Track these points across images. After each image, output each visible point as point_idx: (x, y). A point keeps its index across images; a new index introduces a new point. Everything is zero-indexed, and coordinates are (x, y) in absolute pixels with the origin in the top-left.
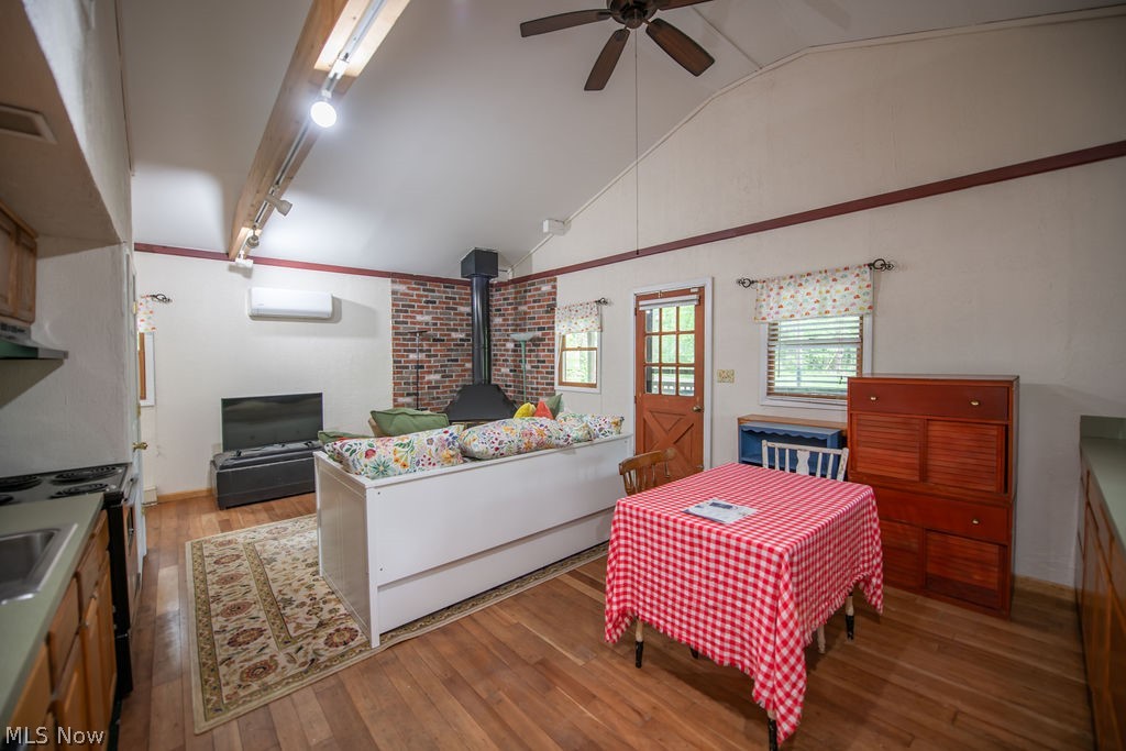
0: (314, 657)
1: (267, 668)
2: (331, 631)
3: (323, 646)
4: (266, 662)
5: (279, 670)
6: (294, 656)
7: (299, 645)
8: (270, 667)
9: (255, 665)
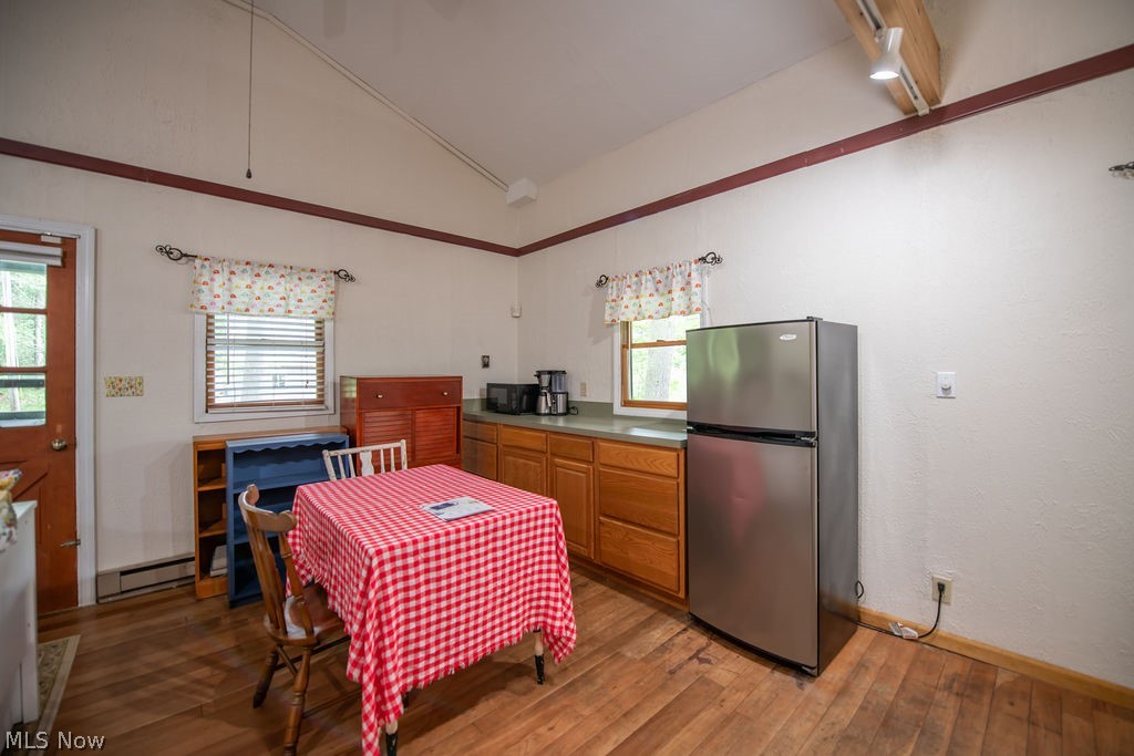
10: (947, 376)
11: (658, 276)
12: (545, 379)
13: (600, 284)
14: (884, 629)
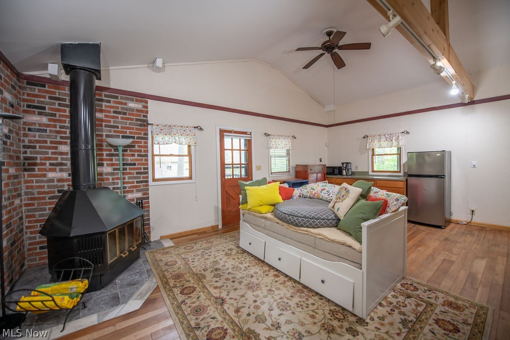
0: (427, 291)
1: (450, 304)
2: (409, 291)
3: (420, 291)
4: (448, 306)
5: (445, 299)
6: (434, 298)
7: (428, 299)
8: (448, 303)
9: (453, 309)
10: (474, 163)
11: (387, 136)
12: (345, 165)
13: (364, 137)
14: (457, 223)
